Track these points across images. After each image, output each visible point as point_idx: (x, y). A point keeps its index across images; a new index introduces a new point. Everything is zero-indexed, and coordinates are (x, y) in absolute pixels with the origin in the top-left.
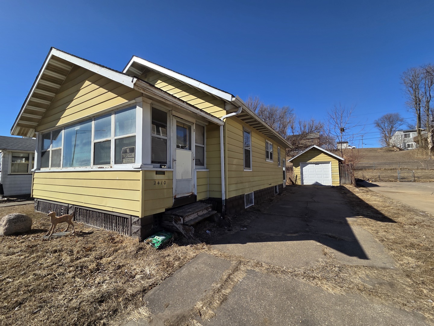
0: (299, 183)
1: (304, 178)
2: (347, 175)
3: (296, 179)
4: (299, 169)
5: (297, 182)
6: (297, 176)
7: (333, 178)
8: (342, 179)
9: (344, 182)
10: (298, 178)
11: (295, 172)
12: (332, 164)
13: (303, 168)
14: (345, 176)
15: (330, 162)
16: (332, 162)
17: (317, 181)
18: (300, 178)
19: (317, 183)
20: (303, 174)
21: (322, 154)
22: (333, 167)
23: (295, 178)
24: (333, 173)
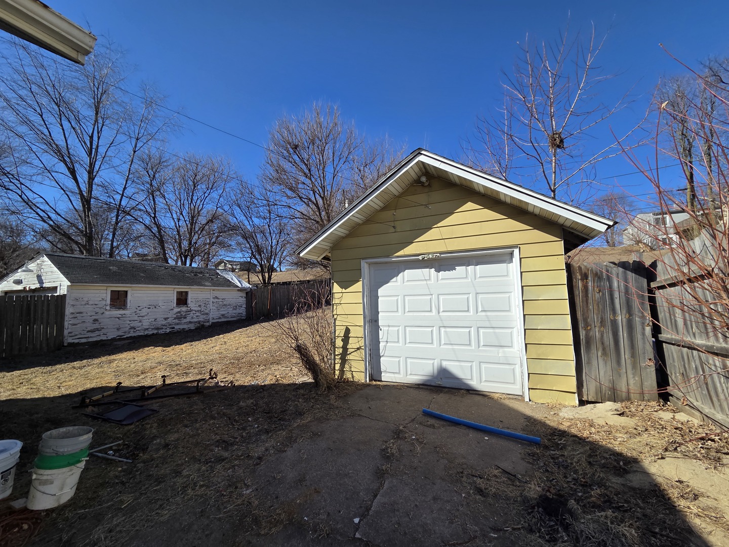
0: (357, 371)
1: (382, 345)
2: (623, 335)
3: (345, 348)
4: (359, 298)
5: (347, 367)
6: (347, 331)
7: (534, 351)
8: (589, 362)
9: (606, 383)
10: (353, 344)
11: (338, 310)
12: (529, 264)
13: (381, 291)
14: (609, 339)
15: (516, 251)
16: (527, 250)
17: (445, 364)
18: (362, 343)
19: (444, 373)
20: (377, 321)
21: (470, 205)
22: (530, 279)
23: (339, 343)
24: (533, 322)
